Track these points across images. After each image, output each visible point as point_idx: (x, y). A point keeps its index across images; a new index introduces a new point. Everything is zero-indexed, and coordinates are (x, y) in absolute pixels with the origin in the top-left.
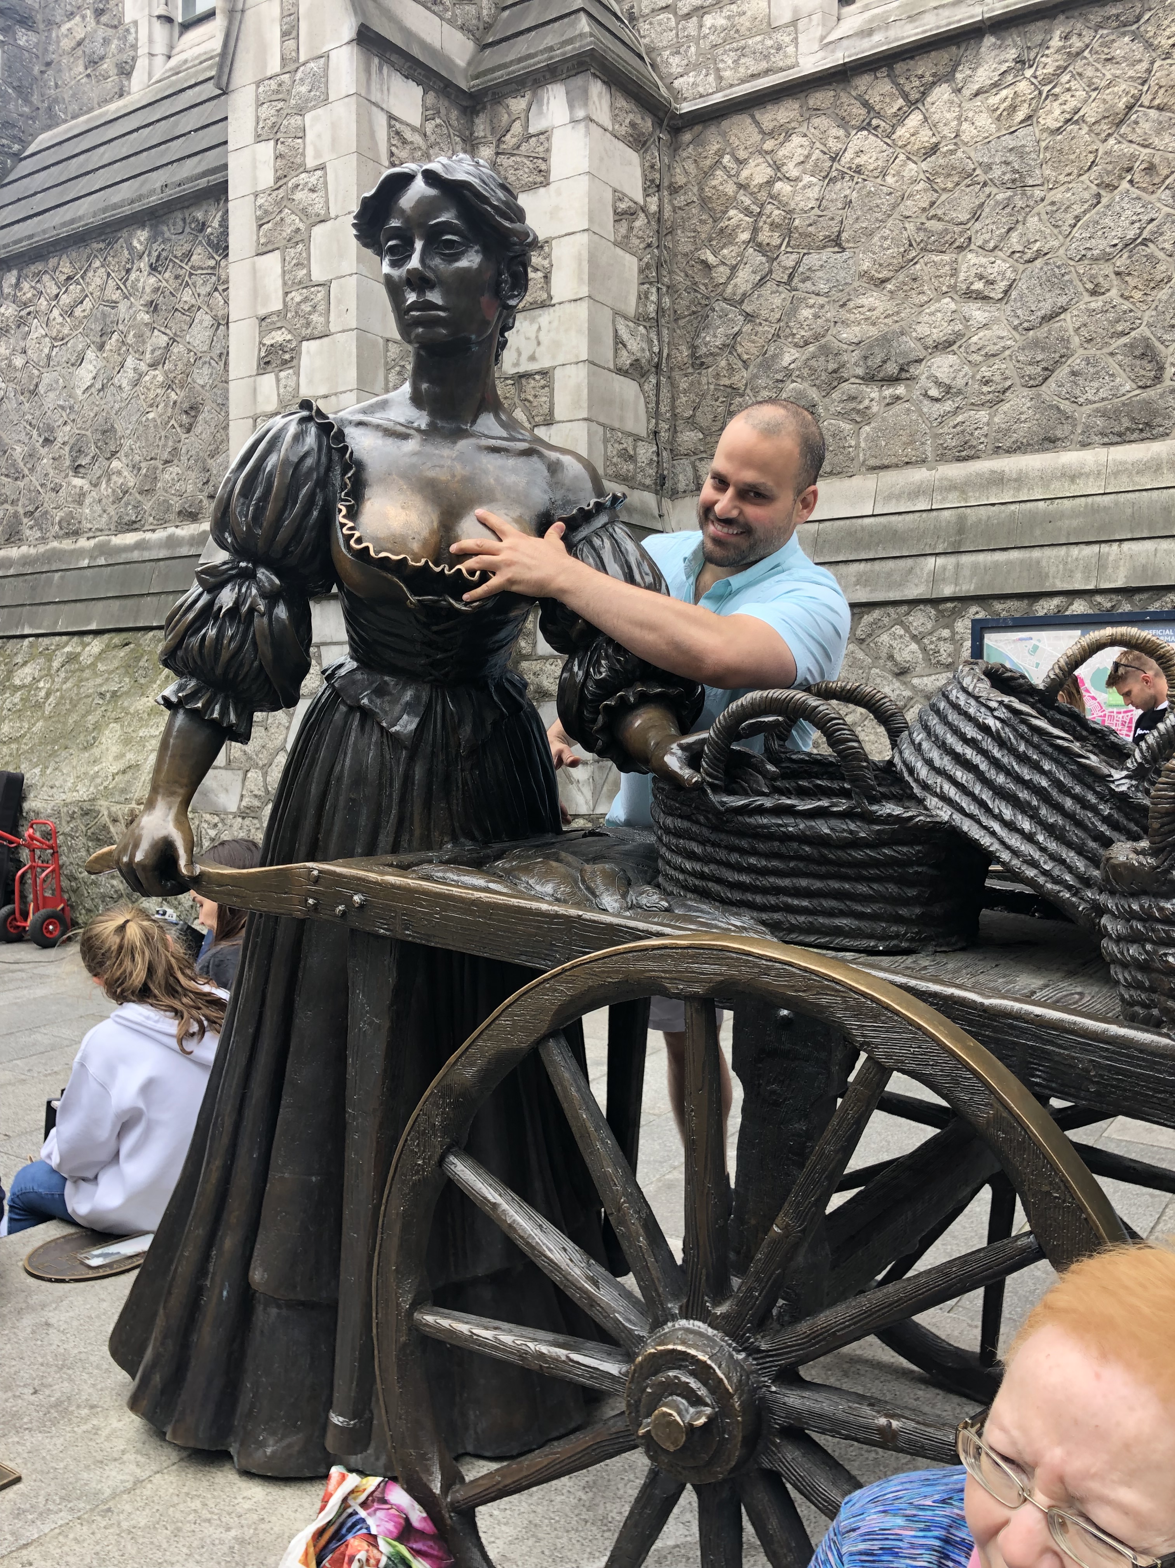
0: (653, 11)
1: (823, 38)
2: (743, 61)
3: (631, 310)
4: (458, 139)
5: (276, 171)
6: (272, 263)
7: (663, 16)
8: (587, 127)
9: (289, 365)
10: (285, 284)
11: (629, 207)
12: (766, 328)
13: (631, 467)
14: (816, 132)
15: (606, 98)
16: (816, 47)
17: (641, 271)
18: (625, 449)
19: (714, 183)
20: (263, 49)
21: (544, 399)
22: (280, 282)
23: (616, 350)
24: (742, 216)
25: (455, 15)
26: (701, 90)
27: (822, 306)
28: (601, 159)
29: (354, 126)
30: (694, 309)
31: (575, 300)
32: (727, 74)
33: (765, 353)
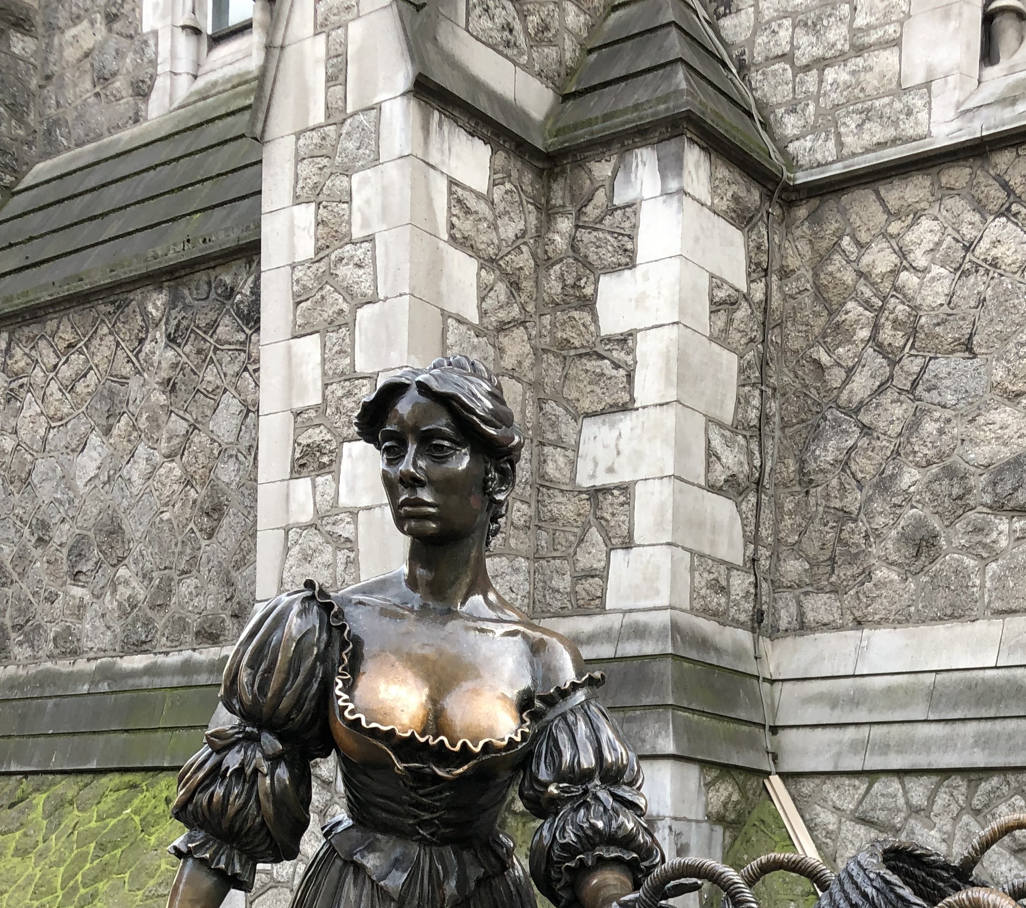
0: (767, 59)
1: (959, 105)
2: (867, 125)
3: (728, 416)
4: (531, 207)
5: (317, 240)
6: (310, 346)
7: (778, 66)
8: (680, 201)
9: (327, 470)
10: (324, 374)
11: (729, 296)
12: (884, 443)
13: (723, 600)
14: (949, 215)
15: (705, 165)
16: (952, 114)
17: (741, 371)
18: (716, 580)
19: (830, 268)
20: (304, 93)
21: (623, 518)
22: (319, 371)
23: (708, 464)
24: (861, 308)
25: (531, 59)
26: (819, 157)
27: (949, 421)
28: (697, 240)
29: (408, 192)
30: (803, 416)
31: (661, 405)
32: (848, 140)
33: (883, 472)
